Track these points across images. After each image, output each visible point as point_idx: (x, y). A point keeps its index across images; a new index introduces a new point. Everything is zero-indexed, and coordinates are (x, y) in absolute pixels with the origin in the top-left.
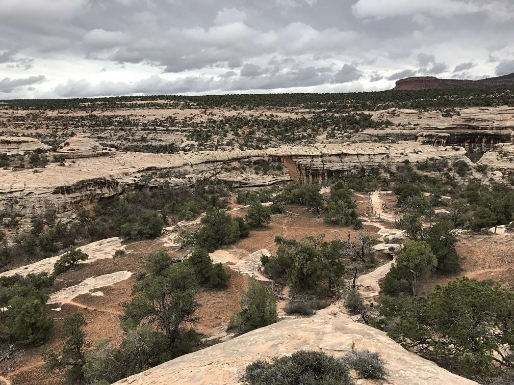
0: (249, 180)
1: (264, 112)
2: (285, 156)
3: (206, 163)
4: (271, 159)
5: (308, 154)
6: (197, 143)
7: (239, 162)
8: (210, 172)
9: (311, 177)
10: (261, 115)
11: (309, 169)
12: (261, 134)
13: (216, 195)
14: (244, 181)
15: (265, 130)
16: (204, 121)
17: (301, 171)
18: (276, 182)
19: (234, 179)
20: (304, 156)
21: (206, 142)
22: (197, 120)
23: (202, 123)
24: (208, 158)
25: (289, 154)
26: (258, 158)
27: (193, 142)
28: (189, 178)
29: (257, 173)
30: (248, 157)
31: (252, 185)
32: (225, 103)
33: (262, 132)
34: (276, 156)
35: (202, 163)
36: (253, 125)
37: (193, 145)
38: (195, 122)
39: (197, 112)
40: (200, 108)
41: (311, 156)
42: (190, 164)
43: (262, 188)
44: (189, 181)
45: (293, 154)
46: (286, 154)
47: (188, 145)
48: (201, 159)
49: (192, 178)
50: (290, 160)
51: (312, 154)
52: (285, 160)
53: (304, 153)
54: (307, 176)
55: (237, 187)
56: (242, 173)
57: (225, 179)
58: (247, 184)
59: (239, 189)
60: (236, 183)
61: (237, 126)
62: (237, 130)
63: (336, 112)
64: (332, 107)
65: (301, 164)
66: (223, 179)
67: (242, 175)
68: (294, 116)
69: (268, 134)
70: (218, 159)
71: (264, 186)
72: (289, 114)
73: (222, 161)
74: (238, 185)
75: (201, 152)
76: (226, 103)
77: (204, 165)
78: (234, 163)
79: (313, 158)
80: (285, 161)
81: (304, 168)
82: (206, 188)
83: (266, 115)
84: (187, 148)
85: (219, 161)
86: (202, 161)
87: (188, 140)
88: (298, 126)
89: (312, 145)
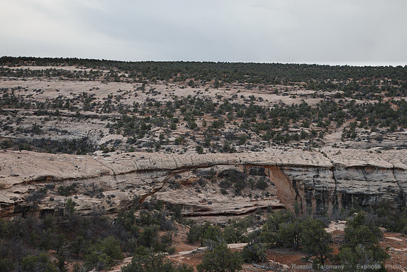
0: (210, 203)
1: (239, 92)
2: (273, 166)
3: (139, 171)
4: (249, 169)
5: (310, 163)
6: (125, 139)
7: (194, 172)
8: (144, 188)
9: (314, 203)
10: (235, 97)
11: (312, 190)
12: (233, 127)
13: (151, 227)
14: (201, 205)
15: (240, 122)
16: (140, 102)
17: (297, 192)
18: (256, 209)
19: (185, 201)
20: (303, 166)
21: (142, 137)
22: (129, 101)
23: (136, 105)
24: (142, 164)
25: (279, 162)
26: (226, 168)
27: (120, 137)
28: (109, 197)
29: (224, 193)
30: (210, 165)
31: (215, 212)
32: (176, 75)
33: (235, 124)
34: (257, 165)
35: (133, 172)
36: (220, 112)
37: (118, 142)
38: (125, 103)
39: (129, 87)
40: (135, 81)
41: (314, 167)
42: (112, 173)
43: (231, 218)
44: (109, 202)
45: (285, 162)
46: (273, 162)
47: (111, 141)
48: (130, 166)
49: (113, 196)
50: (280, 171)
51: (316, 165)
52: (271, 172)
53: (304, 163)
54: (309, 201)
55: (189, 215)
56: (199, 192)
57: (169, 200)
58: (206, 210)
59: (192, 218)
60: (188, 207)
61: (195, 113)
62: (193, 120)
63: (358, 97)
64: (351, 89)
65: (299, 181)
66: (166, 200)
67: (199, 195)
68: (288, 101)
69: (244, 127)
70: (159, 165)
71: (235, 214)
72: (280, 97)
73: (165, 170)
74: (191, 211)
75: (131, 154)
76: (179, 75)
77: (134, 175)
78: (186, 173)
79: (318, 171)
80: (271, 174)
81: (303, 187)
82: (137, 214)
83: (242, 97)
84: (109, 146)
85: (160, 170)
86: (131, 169)
87: (111, 132)
88: (294, 117)
89: (317, 149)
